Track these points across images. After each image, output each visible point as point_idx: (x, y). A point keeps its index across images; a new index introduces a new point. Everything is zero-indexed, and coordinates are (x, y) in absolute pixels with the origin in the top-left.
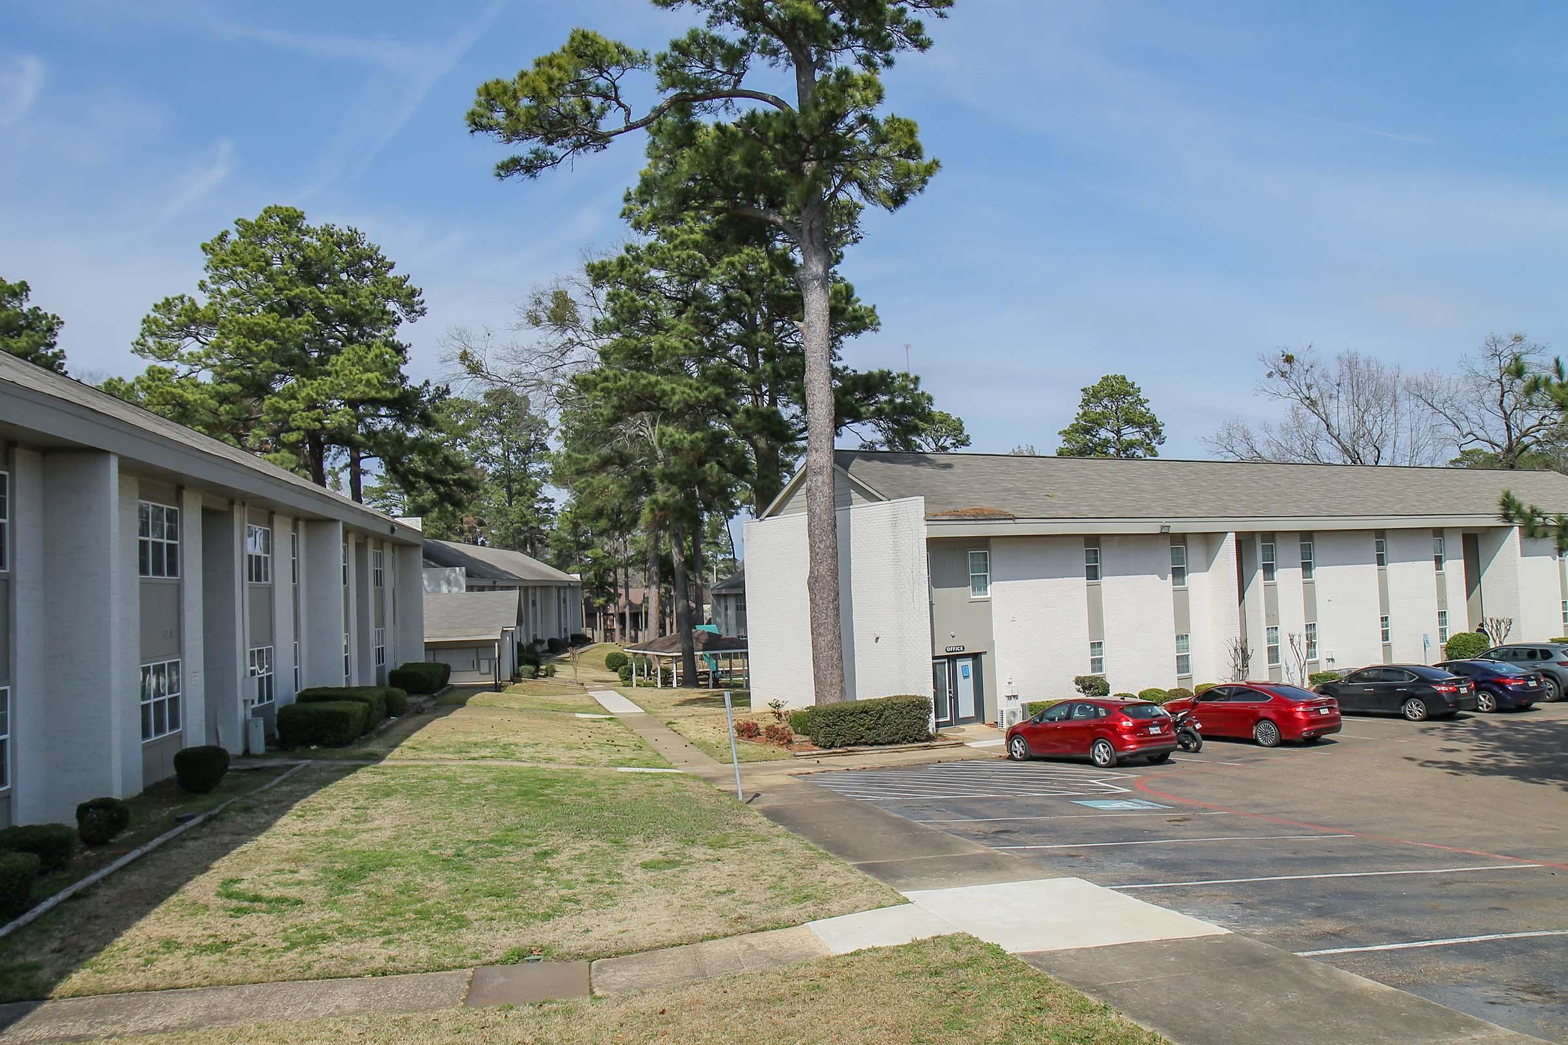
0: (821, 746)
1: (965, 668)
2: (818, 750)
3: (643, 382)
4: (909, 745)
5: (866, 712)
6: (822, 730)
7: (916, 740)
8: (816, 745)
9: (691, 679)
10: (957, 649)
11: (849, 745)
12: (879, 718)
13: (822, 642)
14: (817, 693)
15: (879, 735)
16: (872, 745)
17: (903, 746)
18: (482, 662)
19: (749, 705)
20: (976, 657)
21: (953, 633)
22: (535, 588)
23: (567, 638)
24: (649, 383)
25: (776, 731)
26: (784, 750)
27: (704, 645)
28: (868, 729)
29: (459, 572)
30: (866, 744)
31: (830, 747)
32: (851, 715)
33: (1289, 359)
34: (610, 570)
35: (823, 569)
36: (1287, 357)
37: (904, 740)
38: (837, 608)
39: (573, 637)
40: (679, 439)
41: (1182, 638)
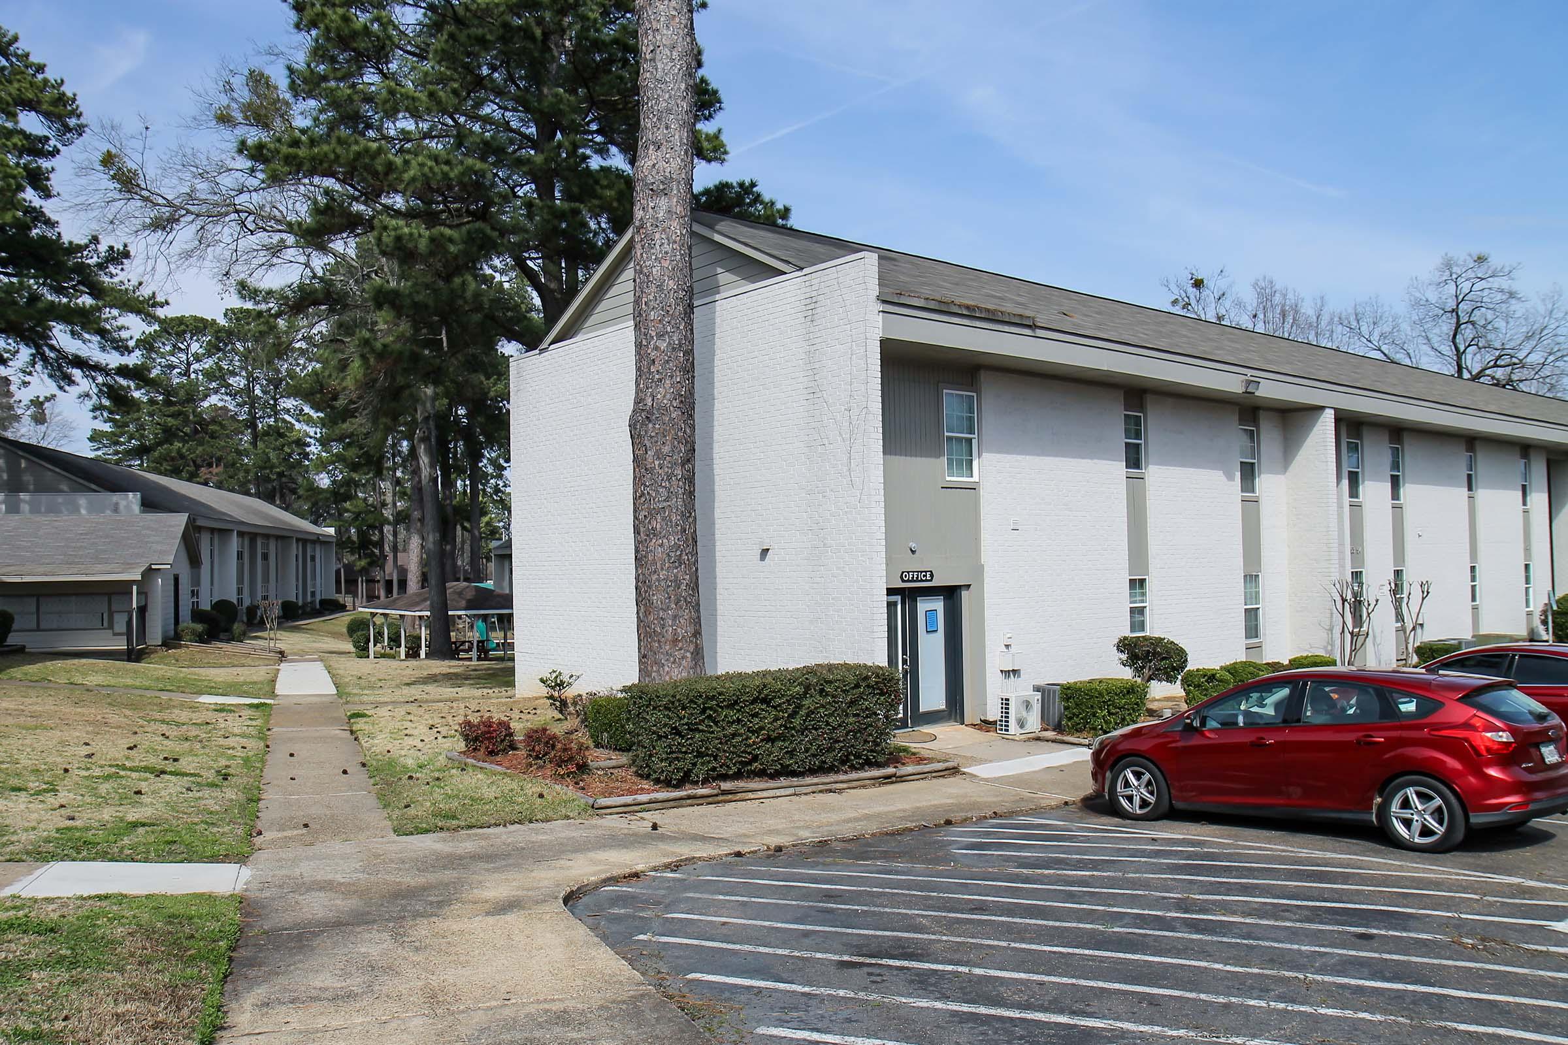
0: (657, 781)
1: (930, 613)
2: (651, 793)
3: (355, 148)
4: (854, 775)
5: (765, 701)
6: (663, 743)
7: (869, 764)
8: (648, 777)
9: (445, 648)
10: (921, 576)
11: (725, 777)
12: (793, 715)
13: (658, 550)
14: (643, 657)
15: (791, 753)
16: (774, 776)
17: (842, 777)
18: (117, 617)
19: (511, 684)
20: (951, 594)
21: (912, 545)
22: (267, 536)
23: (313, 602)
24: (367, 150)
25: (551, 743)
26: (566, 791)
27: (469, 601)
28: (769, 739)
29: (133, 499)
30: (762, 774)
31: (679, 785)
32: (731, 706)
33: (1198, 284)
34: (376, 528)
35: (664, 394)
36: (1196, 281)
37: (843, 762)
38: (690, 479)
39: (322, 602)
40: (411, 234)
41: (1251, 578)
